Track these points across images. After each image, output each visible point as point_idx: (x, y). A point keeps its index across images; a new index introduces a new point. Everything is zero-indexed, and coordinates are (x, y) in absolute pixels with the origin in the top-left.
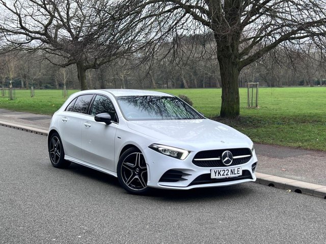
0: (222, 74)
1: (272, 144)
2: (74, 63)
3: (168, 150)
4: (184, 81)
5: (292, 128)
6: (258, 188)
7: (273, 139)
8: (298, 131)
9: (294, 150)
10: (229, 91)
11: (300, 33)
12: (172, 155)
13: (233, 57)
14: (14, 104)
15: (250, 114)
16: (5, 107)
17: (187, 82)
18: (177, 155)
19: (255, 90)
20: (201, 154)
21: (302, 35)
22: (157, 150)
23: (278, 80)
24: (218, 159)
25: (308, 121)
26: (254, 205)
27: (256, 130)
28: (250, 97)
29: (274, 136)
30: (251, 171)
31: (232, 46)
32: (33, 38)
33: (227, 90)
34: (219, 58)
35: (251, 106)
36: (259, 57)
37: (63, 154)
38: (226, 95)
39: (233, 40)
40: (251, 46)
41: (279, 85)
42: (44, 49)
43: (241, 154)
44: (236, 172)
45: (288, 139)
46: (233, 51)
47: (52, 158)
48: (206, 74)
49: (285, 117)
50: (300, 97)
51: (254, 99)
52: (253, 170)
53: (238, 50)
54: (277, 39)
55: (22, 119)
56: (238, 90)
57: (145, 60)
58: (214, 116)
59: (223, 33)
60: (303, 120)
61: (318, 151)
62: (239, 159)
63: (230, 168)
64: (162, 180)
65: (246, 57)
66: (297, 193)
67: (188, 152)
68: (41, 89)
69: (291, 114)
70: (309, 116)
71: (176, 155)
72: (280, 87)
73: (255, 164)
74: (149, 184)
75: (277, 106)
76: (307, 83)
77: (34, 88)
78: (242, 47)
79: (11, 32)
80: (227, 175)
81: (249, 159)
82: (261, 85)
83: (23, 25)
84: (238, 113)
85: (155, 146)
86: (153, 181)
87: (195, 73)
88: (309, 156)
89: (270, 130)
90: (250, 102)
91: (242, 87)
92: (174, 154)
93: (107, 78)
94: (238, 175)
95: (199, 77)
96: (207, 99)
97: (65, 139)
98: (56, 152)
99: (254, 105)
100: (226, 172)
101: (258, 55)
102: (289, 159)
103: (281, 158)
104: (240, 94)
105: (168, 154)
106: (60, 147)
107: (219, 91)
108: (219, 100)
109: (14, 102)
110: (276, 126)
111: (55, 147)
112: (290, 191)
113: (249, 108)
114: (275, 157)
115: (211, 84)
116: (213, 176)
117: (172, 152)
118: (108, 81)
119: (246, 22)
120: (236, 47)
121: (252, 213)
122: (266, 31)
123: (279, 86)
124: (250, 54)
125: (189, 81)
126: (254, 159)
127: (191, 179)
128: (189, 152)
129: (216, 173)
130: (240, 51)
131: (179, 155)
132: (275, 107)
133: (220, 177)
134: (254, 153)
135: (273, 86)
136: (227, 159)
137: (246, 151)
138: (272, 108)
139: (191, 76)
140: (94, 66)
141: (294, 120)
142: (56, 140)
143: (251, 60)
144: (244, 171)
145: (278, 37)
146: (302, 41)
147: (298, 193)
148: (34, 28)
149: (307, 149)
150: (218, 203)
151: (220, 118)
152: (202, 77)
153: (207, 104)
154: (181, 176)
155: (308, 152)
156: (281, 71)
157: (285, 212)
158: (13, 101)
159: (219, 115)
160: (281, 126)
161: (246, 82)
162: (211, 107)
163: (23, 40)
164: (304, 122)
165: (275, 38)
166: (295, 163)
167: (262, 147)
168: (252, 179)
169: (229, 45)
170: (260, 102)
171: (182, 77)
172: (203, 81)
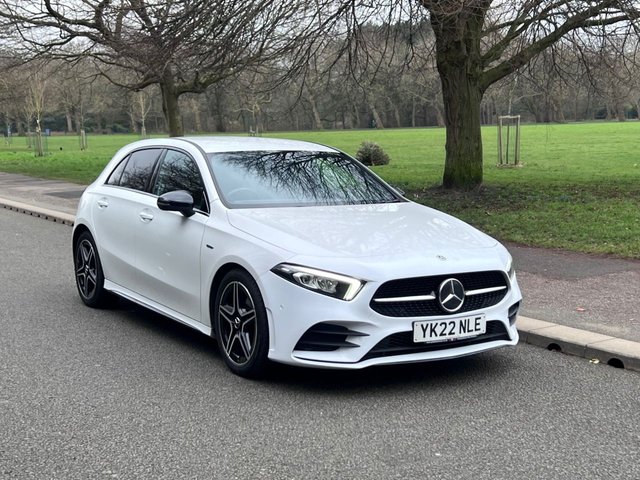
0: (448, 100)
1: (551, 248)
2: (156, 82)
3: (316, 277)
4: (376, 114)
5: (591, 210)
6: (526, 354)
7: (554, 236)
8: (605, 216)
9: (600, 261)
10: (460, 133)
11: (607, 13)
12: (324, 289)
13: (469, 63)
14: (44, 165)
15: (504, 180)
16: (24, 171)
17: (381, 116)
18: (336, 288)
19: (513, 129)
20: (391, 287)
21: (609, 17)
22: (289, 277)
23: (556, 109)
24: (431, 297)
25: (622, 192)
26: (517, 404)
27: (516, 216)
28: (504, 142)
29: (556, 229)
30: (506, 322)
31: (468, 42)
32: (73, 35)
33: (457, 131)
34: (440, 67)
35: (504, 162)
36: (522, 63)
37: (101, 279)
38: (456, 142)
39: (468, 28)
40: (506, 42)
41: (557, 118)
42: (95, 55)
43: (483, 285)
44: (472, 327)
45: (585, 235)
46: (468, 50)
47: (82, 286)
48: (418, 100)
49: (575, 185)
50: (600, 142)
51: (512, 149)
52: (512, 319)
53: (478, 49)
54: (559, 26)
55: (52, 194)
56: (479, 129)
57: (292, 73)
58: (430, 186)
59: (449, 12)
60: (611, 190)
62: (479, 295)
63: (458, 318)
64: (301, 346)
65: (495, 64)
66: (612, 369)
67: (359, 283)
68: (105, 133)
69: (587, 178)
70: (622, 183)
71: (333, 289)
72: (560, 123)
73: (517, 305)
74: (273, 354)
75: (557, 161)
76: (613, 113)
77: (87, 132)
78: (487, 42)
79: (30, 21)
80: (450, 333)
81: (502, 294)
82: (524, 120)
83: (54, 8)
84: (478, 179)
85: (286, 269)
86: (282, 349)
87: (396, 98)
88: (632, 273)
89: (546, 215)
90: (504, 153)
91: (486, 123)
92: (329, 286)
93: (229, 110)
94: (478, 333)
95: (403, 106)
96: (419, 149)
97: (104, 244)
98: (89, 273)
99: (512, 160)
100: (449, 328)
101: (520, 60)
102: (589, 281)
103: (573, 279)
104: (482, 137)
105: (316, 286)
106: (95, 263)
107: (440, 133)
108: (440, 151)
109: (45, 161)
110: (556, 205)
111: (87, 263)
112: (597, 362)
113: (501, 167)
114: (559, 277)
115: (428, 119)
116: (418, 338)
117: (323, 282)
118: (231, 117)
120: (474, 43)
121: (512, 428)
122: (535, 10)
123: (558, 121)
124: (503, 58)
125: (384, 113)
126: (514, 294)
127: (366, 344)
128: (364, 283)
129: (424, 331)
130: (484, 50)
131: (340, 290)
132: (556, 163)
133: (434, 339)
134: (513, 281)
135: (547, 121)
136: (450, 296)
137: (497, 278)
138: (547, 166)
139: (387, 104)
140: (196, 88)
141: (594, 191)
142: (88, 248)
143: (506, 70)
144: (491, 324)
145: (561, 21)
146: (609, 28)
147: (616, 366)
148: (74, 13)
149: (626, 258)
150: (433, 397)
151: (443, 190)
152: (410, 105)
153: (418, 159)
154: (346, 337)
155: (631, 265)
156: (561, 92)
157: (589, 423)
158: (43, 158)
159: (441, 183)
160: (569, 205)
161: (494, 113)
162: (426, 166)
163: (53, 37)
164: (614, 196)
165: (555, 24)
166: (603, 291)
167: (530, 254)
168: (509, 339)
169: (461, 38)
170: (522, 154)
171: (372, 107)
172: (411, 113)
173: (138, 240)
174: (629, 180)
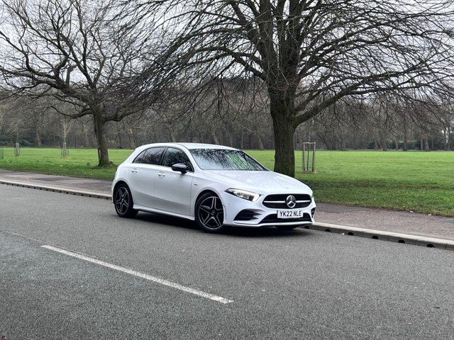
1: (329, 203)
2: (89, 113)
3: (242, 194)
5: (352, 190)
7: (331, 199)
8: (357, 192)
9: (350, 207)
10: (283, 150)
12: (245, 198)
13: (288, 112)
19: (311, 153)
20: (270, 197)
22: (232, 193)
23: (340, 140)
24: (284, 202)
25: (371, 185)
28: (306, 160)
29: (332, 196)
30: (310, 214)
31: (288, 100)
32: (39, 82)
33: (281, 149)
35: (306, 170)
36: (316, 113)
37: (132, 204)
40: (308, 101)
41: (341, 147)
43: (302, 199)
44: (298, 214)
45: (346, 198)
46: (287, 105)
47: (119, 209)
49: (346, 182)
50: (366, 162)
51: (310, 164)
52: (312, 214)
53: (293, 105)
54: (337, 93)
56: (293, 153)
60: (365, 184)
61: (374, 208)
62: (301, 203)
63: (293, 210)
64: (237, 218)
65: (302, 112)
66: (349, 236)
67: (258, 195)
69: (353, 179)
70: (372, 181)
71: (248, 198)
72: (342, 150)
73: (314, 209)
74: (225, 222)
76: (379, 145)
78: (297, 102)
80: (290, 216)
81: (309, 203)
82: (318, 148)
83: (30, 66)
85: (231, 190)
86: (229, 220)
87: (231, 129)
89: (328, 192)
90: (306, 166)
94: (300, 217)
95: (236, 135)
98: (124, 202)
99: (310, 169)
100: (290, 213)
101: (316, 110)
103: (338, 213)
105: (243, 197)
106: (129, 198)
110: (334, 188)
111: (123, 198)
112: (344, 233)
113: (304, 172)
114: (332, 212)
115: (252, 144)
116: (279, 216)
117: (245, 195)
119: (304, 73)
120: (291, 101)
123: (341, 149)
124: (306, 110)
125: (221, 139)
126: (313, 205)
127: (261, 218)
128: (260, 195)
129: (281, 214)
130: (296, 105)
131: (251, 198)
132: (337, 172)
133: (285, 217)
134: (313, 199)
135: (334, 149)
136: (290, 202)
137: (306, 197)
138: (331, 173)
139: (224, 133)
140: (116, 118)
141: (355, 184)
142: (124, 191)
143: (307, 117)
144: (305, 214)
145: (338, 90)
149: (363, 207)
152: (239, 134)
154: (253, 215)
155: (364, 209)
156: (344, 129)
160: (340, 189)
163: (27, 83)
164: (365, 187)
165: (335, 92)
166: (350, 216)
168: (311, 221)
169: (284, 98)
170: (316, 167)
171: (213, 134)
172: (240, 140)
173: (158, 184)
174: (376, 180)
